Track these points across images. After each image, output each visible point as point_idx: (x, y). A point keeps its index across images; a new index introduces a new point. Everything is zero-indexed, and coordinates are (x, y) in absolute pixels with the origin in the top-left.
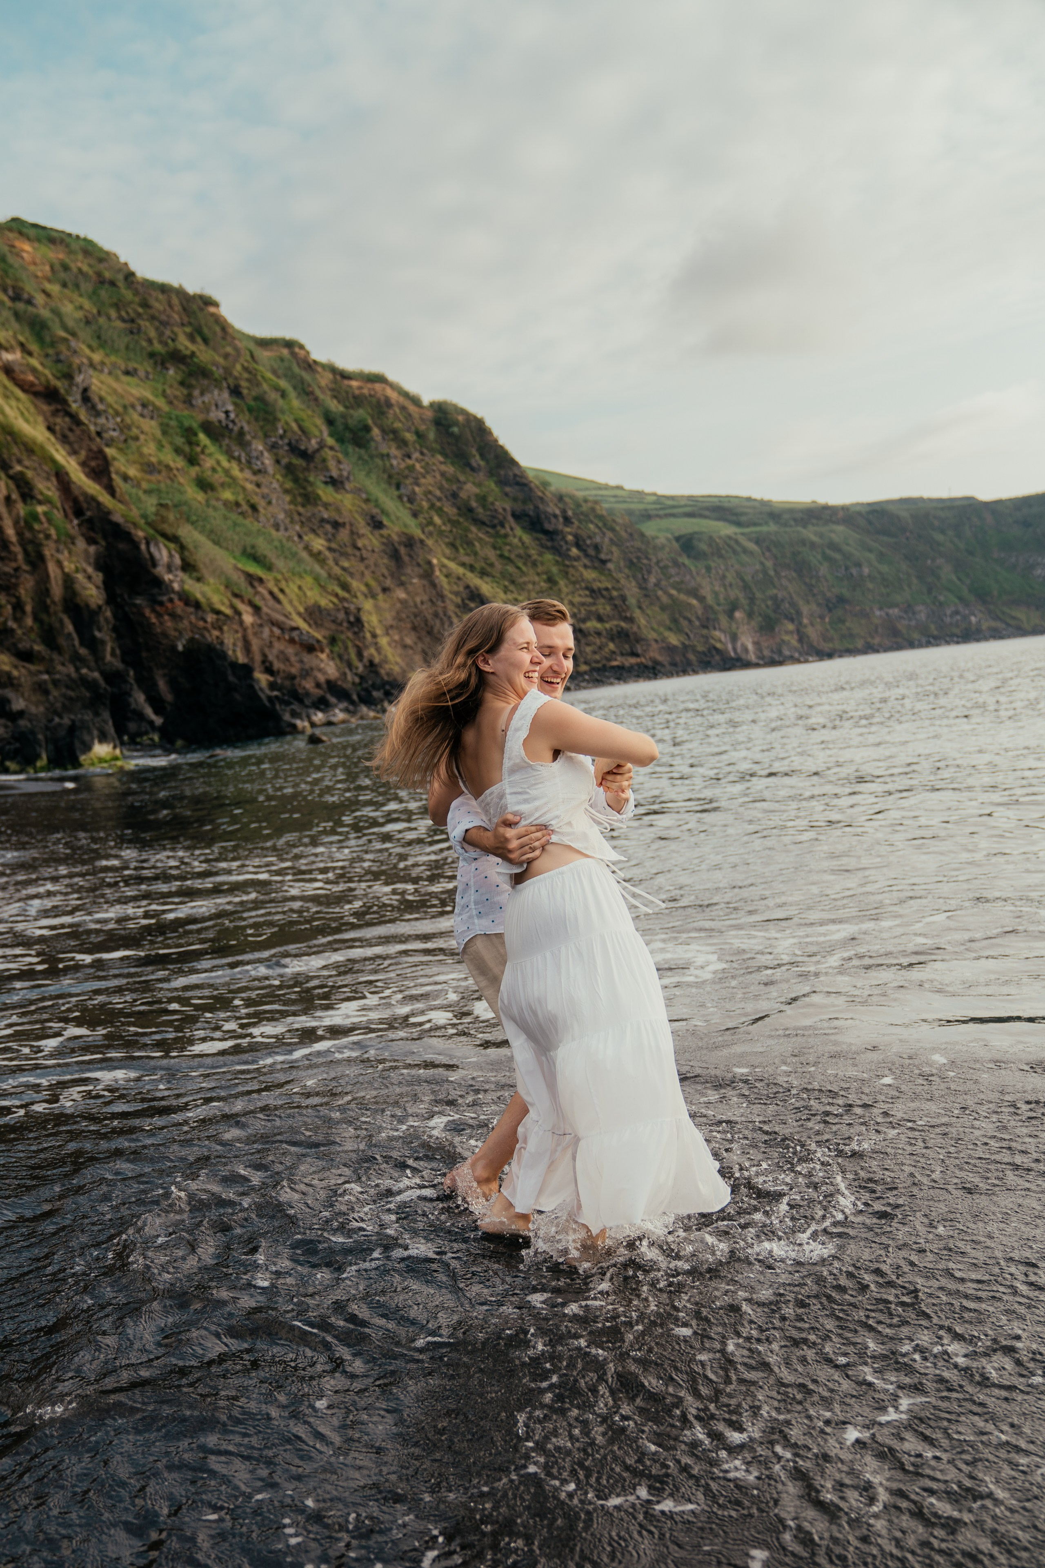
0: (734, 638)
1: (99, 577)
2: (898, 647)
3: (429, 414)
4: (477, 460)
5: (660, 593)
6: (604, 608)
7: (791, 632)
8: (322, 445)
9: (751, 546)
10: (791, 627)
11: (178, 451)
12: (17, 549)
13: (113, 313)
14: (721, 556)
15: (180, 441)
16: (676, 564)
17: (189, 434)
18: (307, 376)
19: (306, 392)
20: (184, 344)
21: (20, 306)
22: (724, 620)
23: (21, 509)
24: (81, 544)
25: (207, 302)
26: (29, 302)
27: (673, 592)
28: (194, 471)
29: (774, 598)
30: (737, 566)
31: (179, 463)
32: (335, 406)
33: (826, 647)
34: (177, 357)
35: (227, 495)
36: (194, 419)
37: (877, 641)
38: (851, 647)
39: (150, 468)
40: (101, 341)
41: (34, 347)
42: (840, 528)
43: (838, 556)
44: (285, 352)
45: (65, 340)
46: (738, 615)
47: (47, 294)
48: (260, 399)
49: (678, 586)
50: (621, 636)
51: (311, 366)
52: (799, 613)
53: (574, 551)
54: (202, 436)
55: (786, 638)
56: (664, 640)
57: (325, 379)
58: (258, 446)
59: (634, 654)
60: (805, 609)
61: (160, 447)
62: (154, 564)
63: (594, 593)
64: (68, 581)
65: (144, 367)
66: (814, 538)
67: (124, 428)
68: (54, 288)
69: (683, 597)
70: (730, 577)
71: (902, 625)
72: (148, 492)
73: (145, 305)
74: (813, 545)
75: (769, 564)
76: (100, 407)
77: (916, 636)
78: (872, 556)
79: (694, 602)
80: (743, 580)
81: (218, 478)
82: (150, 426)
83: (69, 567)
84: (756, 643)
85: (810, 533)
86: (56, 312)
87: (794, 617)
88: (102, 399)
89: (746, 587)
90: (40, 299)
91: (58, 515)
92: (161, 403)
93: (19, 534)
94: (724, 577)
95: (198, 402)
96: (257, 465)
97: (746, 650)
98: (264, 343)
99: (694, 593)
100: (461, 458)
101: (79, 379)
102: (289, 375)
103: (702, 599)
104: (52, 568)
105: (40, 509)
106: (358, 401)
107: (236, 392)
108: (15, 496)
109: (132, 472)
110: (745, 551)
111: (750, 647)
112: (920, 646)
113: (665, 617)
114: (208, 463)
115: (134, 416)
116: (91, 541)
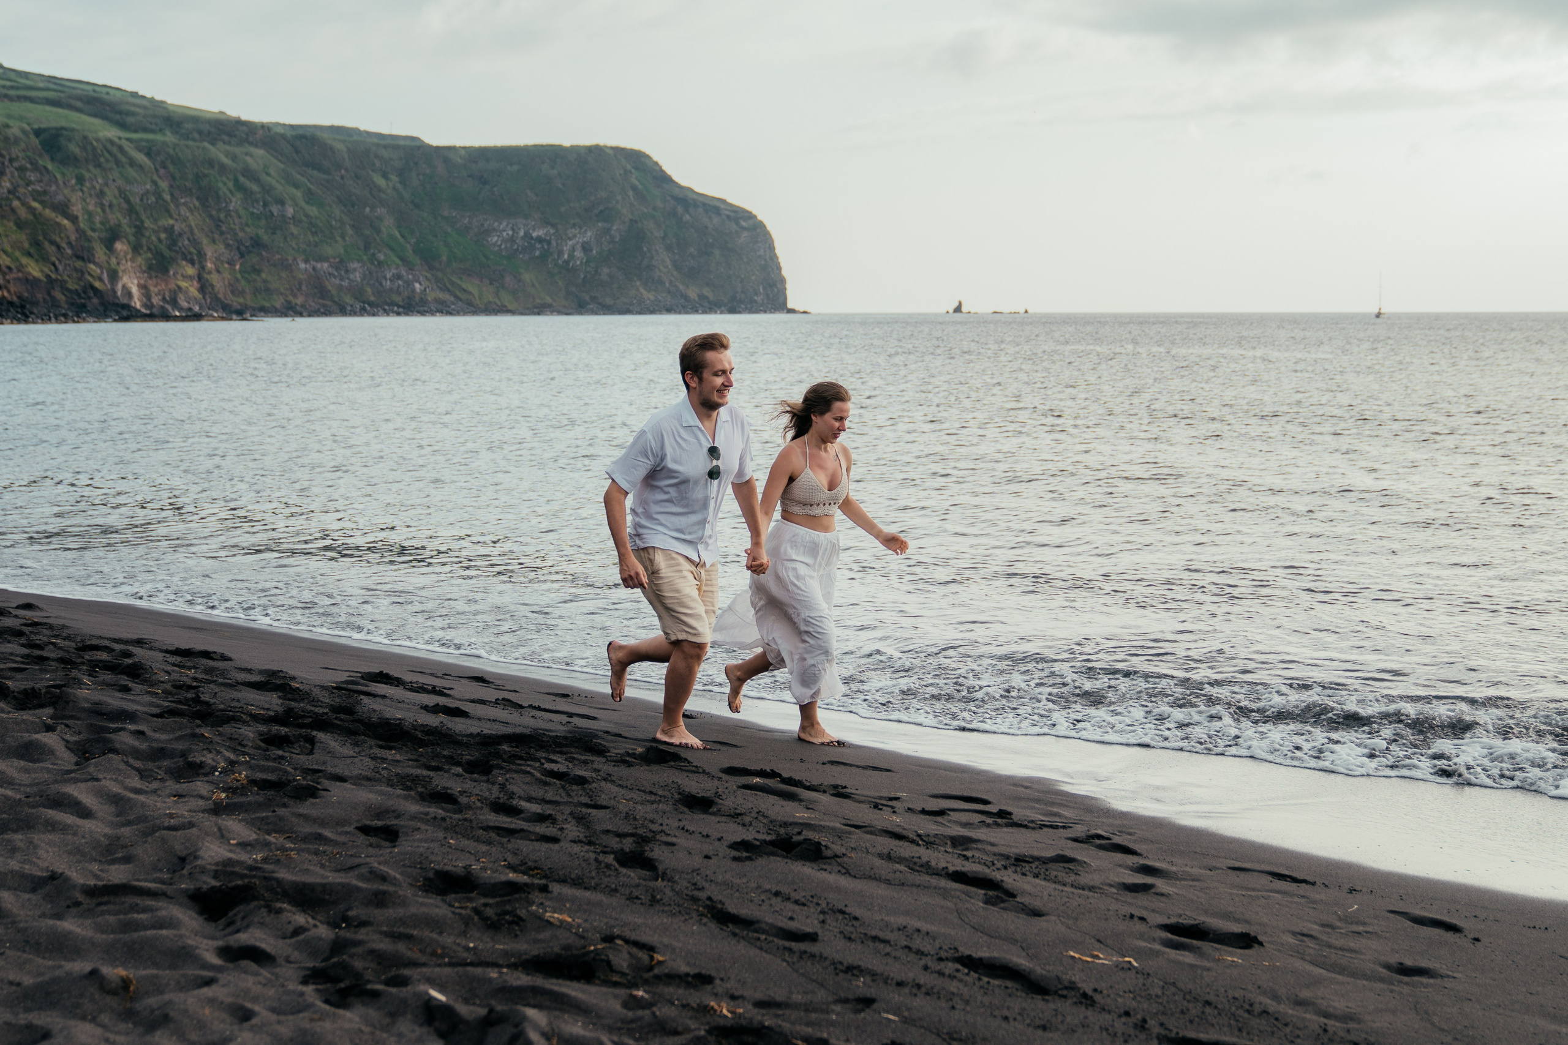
0: (114, 276)
2: (327, 313)
5: (16, 203)
7: (191, 278)
9: (140, 157)
10: (191, 271)
14: (98, 165)
16: (36, 167)
22: (100, 253)
27: (35, 205)
29: (170, 230)
30: (120, 182)
33: (236, 302)
37: (299, 301)
38: (267, 304)
42: (260, 152)
43: (255, 187)
46: (119, 246)
49: (37, 196)
52: (201, 255)
55: (183, 284)
56: (21, 268)
60: (209, 251)
66: (226, 161)
69: (48, 213)
70: (111, 195)
71: (332, 284)
74: (223, 168)
75: (164, 185)
77: (348, 299)
78: (298, 194)
79: (65, 222)
80: (128, 202)
84: (143, 287)
85: (218, 152)
87: (197, 258)
89: (131, 211)
94: (101, 194)
97: (130, 295)
99: (63, 209)
103: (74, 219)
110: (132, 163)
111: (135, 290)
112: (353, 313)
113: (23, 237)
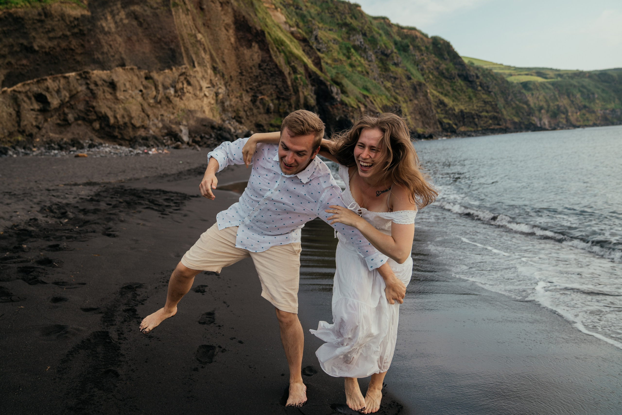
0: (540, 120)
1: (315, 97)
2: (607, 125)
3: (431, 41)
4: (446, 56)
5: (512, 103)
6: (488, 108)
7: (563, 118)
8: (392, 52)
9: (550, 86)
10: (563, 116)
11: (344, 55)
12: (291, 88)
13: (326, 11)
14: (538, 90)
15: (345, 51)
16: (520, 93)
17: (348, 49)
18: (389, 29)
19: (388, 34)
20: (349, 20)
21: (298, 11)
22: (537, 113)
23: (293, 76)
24: (310, 87)
25: (357, 6)
26: (301, 9)
27: (517, 103)
28: (349, 61)
29: (558, 106)
30: (544, 94)
31: (344, 58)
32: (398, 38)
33: (578, 124)
34: (346, 25)
35: (359, 69)
36: (350, 44)
37: (598, 122)
38: (587, 124)
39: (335, 60)
40: (322, 20)
41: (301, 24)
42: (587, 80)
43: (585, 90)
44: (382, 21)
45: (311, 21)
46: (543, 111)
47: (306, 6)
48: (373, 37)
49: (520, 101)
50: (494, 118)
51: (390, 25)
52: (567, 111)
53: (479, 88)
54: (352, 50)
55: (561, 120)
56: (512, 119)
57: (395, 29)
58: (370, 53)
59: (499, 124)
60: (570, 110)
61: (339, 53)
62: (332, 92)
63: (486, 103)
64: (306, 98)
65: (336, 28)
66: (576, 84)
67: (328, 47)
68: (309, 4)
69: (521, 105)
70: (541, 97)
71: (609, 117)
72: (334, 68)
73: (337, 8)
74: (575, 86)
75: (556, 93)
76: (321, 41)
77: (615, 121)
78: (599, 91)
79: (525, 106)
80: (545, 98)
81: (357, 63)
82: (336, 47)
83: (306, 93)
84: (549, 122)
85: (574, 82)
86: (309, 12)
87: (566, 112)
88: (321, 39)
89: (547, 101)
90: (304, 8)
91: (304, 78)
92: (340, 39)
93: (292, 84)
94: (538, 98)
95: (352, 39)
96: (370, 59)
97: (545, 124)
98: (375, 18)
99: (526, 103)
100: (440, 55)
101: (314, 33)
102: (383, 29)
103: (528, 105)
104: (301, 94)
105: (299, 76)
106: (406, 36)
107: (364, 35)
108: (292, 72)
109: (329, 61)
110: (548, 88)
111: (547, 123)
112: (617, 124)
113: (514, 111)
114: (354, 58)
115: (331, 44)
116: (313, 85)
